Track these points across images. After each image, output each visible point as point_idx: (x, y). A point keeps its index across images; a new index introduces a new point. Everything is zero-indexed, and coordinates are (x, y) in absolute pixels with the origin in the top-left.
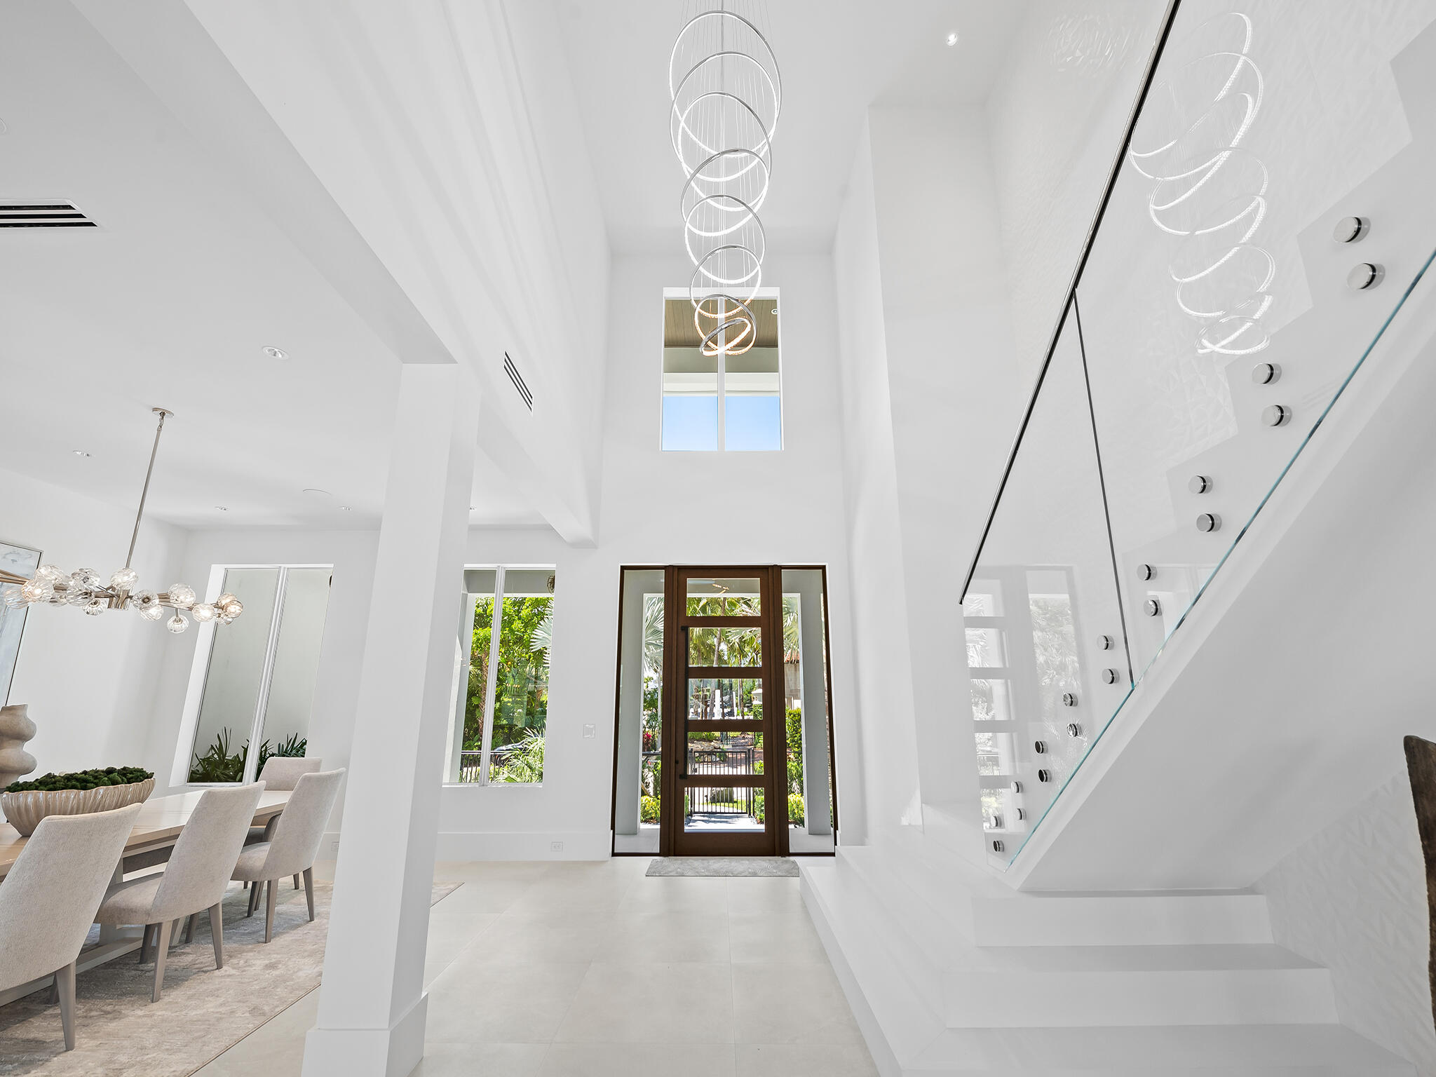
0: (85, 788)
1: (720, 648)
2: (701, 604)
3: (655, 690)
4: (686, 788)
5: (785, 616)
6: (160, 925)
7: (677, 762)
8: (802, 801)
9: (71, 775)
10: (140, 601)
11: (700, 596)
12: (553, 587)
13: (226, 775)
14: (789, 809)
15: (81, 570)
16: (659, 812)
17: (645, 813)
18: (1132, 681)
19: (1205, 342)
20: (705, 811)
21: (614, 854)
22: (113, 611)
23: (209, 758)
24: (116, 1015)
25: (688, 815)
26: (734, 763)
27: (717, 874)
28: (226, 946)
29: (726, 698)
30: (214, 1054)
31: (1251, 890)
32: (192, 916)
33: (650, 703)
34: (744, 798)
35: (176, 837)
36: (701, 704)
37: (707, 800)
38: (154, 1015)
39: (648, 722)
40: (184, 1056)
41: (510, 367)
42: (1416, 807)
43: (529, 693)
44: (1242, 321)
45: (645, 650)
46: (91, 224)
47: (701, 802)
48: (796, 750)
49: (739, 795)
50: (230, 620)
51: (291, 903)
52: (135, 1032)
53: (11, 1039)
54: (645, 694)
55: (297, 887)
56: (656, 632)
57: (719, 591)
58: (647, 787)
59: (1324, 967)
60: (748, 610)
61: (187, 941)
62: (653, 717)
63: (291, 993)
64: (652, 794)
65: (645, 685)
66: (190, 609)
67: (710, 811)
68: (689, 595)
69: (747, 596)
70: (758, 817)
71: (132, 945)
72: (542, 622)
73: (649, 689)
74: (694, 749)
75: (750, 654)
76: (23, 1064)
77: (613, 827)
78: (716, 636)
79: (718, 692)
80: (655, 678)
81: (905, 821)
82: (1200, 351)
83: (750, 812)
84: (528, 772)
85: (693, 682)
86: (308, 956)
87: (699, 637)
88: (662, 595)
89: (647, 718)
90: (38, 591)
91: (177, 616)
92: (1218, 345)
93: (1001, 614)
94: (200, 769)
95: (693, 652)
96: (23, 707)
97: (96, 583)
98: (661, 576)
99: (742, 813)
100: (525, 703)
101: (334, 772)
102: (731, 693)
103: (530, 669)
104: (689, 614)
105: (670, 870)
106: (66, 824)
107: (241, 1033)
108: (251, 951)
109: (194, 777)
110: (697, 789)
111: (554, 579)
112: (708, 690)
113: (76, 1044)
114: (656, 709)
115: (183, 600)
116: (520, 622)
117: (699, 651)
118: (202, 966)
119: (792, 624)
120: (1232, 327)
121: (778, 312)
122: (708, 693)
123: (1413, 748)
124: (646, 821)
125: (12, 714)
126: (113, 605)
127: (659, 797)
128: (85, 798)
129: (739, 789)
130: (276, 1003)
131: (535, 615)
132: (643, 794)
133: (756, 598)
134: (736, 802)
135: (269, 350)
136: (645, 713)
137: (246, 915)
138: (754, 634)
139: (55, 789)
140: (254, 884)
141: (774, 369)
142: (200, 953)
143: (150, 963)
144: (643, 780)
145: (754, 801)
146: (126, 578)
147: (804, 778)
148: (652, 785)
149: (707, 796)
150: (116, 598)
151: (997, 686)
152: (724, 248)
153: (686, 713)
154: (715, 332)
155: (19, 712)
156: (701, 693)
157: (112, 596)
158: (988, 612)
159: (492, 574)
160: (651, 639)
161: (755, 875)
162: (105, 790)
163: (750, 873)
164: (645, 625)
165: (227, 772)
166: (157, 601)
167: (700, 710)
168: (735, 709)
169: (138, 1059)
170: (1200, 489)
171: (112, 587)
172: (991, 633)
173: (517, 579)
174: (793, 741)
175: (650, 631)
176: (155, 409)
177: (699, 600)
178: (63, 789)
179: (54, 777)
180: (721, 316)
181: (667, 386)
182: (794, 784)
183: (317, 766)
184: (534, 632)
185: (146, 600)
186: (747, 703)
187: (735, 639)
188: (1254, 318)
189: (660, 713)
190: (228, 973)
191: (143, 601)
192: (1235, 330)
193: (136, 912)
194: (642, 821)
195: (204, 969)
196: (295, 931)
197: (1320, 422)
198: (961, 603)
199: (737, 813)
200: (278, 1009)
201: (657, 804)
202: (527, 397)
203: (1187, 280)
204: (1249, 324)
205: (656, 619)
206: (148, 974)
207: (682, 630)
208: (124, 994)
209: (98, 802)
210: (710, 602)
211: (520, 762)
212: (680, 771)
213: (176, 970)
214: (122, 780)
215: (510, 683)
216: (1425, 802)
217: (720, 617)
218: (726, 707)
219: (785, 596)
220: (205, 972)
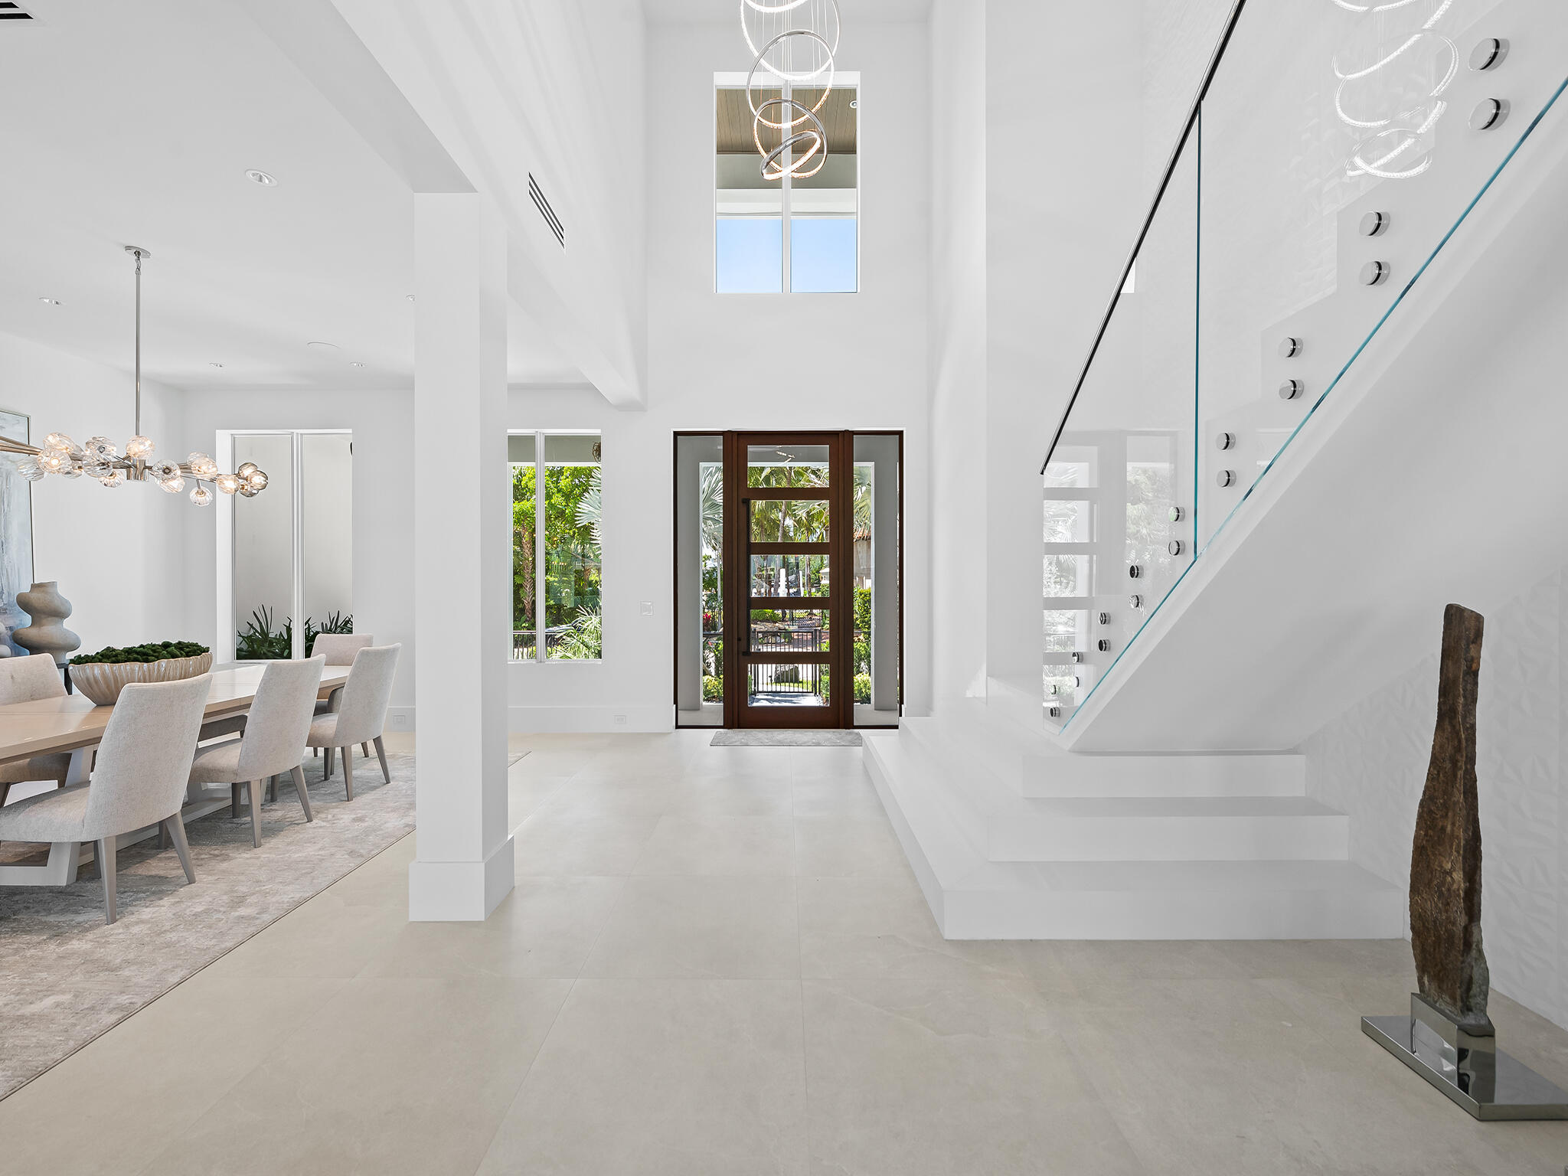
0: (147, 661)
1: (786, 523)
2: (764, 475)
3: (714, 569)
4: (749, 665)
5: (856, 488)
6: (248, 783)
7: (739, 639)
8: (870, 680)
9: (130, 649)
10: (161, 472)
11: (762, 466)
12: (600, 455)
13: (273, 653)
14: (856, 688)
15: (94, 438)
16: (721, 691)
17: (707, 693)
18: (1195, 552)
19: (1358, 161)
20: (769, 690)
21: (677, 727)
22: (133, 482)
23: (251, 636)
24: (226, 858)
25: (752, 694)
26: (800, 643)
27: (781, 744)
28: (313, 804)
29: (792, 578)
30: (324, 885)
31: (1294, 751)
32: (273, 777)
33: (709, 583)
34: (810, 679)
35: (248, 706)
36: (764, 584)
37: (771, 680)
38: (259, 857)
39: (707, 603)
40: (298, 887)
41: (536, 193)
42: (1441, 669)
43: (576, 572)
44: (1402, 136)
45: (702, 525)
46: (25, 16)
47: (765, 682)
48: (866, 630)
49: (805, 676)
50: (255, 492)
51: (365, 769)
52: (247, 870)
53: (136, 876)
54: (704, 574)
55: (366, 755)
56: (714, 505)
57: (783, 459)
58: (708, 667)
59: (1343, 814)
60: (816, 481)
61: (273, 800)
62: (712, 597)
63: (382, 840)
64: (713, 674)
65: (703, 563)
66: (212, 480)
67: (774, 690)
68: (750, 464)
69: (813, 465)
70: (824, 696)
71: (221, 803)
72: (586, 495)
73: (708, 568)
74: (757, 630)
75: (818, 530)
76: (154, 893)
77: (676, 702)
78: (780, 511)
79: (783, 572)
80: (714, 557)
81: (969, 694)
82: (1350, 173)
83: (815, 690)
84: (584, 650)
85: (756, 560)
86: (392, 811)
87: (761, 511)
88: (721, 465)
89: (705, 598)
90: (55, 462)
91: (199, 488)
92: (1373, 166)
93: (1095, 486)
94: (244, 646)
95: (755, 528)
96: (53, 584)
97: (114, 452)
98: (719, 445)
99: (807, 692)
100: (573, 583)
101: (391, 646)
102: (798, 572)
103: (575, 546)
104: (750, 484)
105: (734, 740)
106: (146, 691)
107: (345, 870)
108: (337, 807)
109: (241, 655)
110: (760, 666)
111: (599, 447)
112: (772, 570)
113: (197, 879)
114: (716, 588)
115: (206, 471)
116: (559, 495)
117: (762, 526)
118: (293, 819)
119: (864, 497)
120: (1389, 145)
121: (858, 105)
122: (772, 573)
123: (1452, 615)
124: (708, 700)
125: (43, 591)
126: (132, 477)
127: (722, 676)
128: (149, 670)
129: (805, 665)
130: (371, 848)
131: (577, 486)
132: (705, 674)
133: (824, 467)
134: (802, 682)
135: (254, 175)
136: (704, 593)
137: (323, 778)
138: (821, 507)
139: (118, 662)
140: (326, 750)
141: (850, 184)
142: (288, 809)
143: (245, 817)
144: (704, 660)
145: (820, 680)
146: (142, 447)
147: (872, 659)
148: (713, 665)
149: (771, 677)
150: (133, 468)
151: (1081, 562)
152: (788, 34)
153: (749, 592)
154: (778, 150)
155: (50, 590)
156: (764, 572)
157: (129, 467)
158: (1082, 483)
159: (530, 440)
160: (709, 514)
161: (818, 744)
162: (167, 663)
163: (813, 743)
164: (702, 497)
165: (272, 649)
166: (179, 472)
167: (763, 590)
168: (802, 589)
169: (257, 889)
170: (1289, 352)
171: (128, 458)
172: (1081, 507)
173: (558, 446)
174: (863, 622)
175: (707, 505)
176: (128, 248)
177: (763, 469)
178: (126, 661)
179: (114, 650)
180: (786, 125)
181: (721, 207)
182: (863, 664)
183: (369, 641)
184: (578, 505)
185: (167, 471)
186: (814, 582)
187: (802, 514)
188: (1418, 132)
189: (719, 594)
190: (319, 825)
191: (164, 471)
192: (1392, 150)
193: (223, 772)
194: (704, 700)
195: (296, 822)
196: (374, 792)
197: (1412, 283)
198: (1042, 473)
199: (803, 692)
200: (373, 853)
201: (720, 683)
202: (558, 230)
203: (1350, 77)
204: (1408, 142)
205: (713, 491)
206: (243, 826)
207: (743, 502)
208: (226, 842)
209: (162, 674)
210: (774, 472)
211: (575, 640)
212: (743, 648)
213: (269, 823)
214: (181, 653)
215: (556, 561)
216: (1450, 663)
217: (785, 489)
218: (792, 587)
219: (856, 465)
220: (298, 824)
